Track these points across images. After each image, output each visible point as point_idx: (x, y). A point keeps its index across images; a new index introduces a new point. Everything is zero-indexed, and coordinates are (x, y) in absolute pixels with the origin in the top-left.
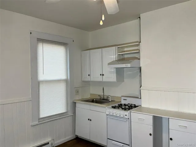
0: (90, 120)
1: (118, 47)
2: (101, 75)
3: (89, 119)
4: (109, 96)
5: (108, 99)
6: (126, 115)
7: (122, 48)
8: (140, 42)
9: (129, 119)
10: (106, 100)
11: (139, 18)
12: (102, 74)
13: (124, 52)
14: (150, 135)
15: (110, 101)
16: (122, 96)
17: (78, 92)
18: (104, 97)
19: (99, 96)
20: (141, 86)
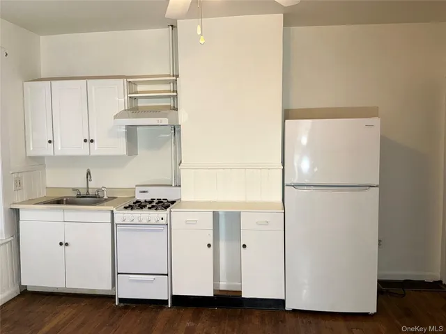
0: (67, 244)
1: (128, 80)
2: (85, 141)
3: (61, 244)
4: (103, 189)
5: (101, 195)
6: (162, 219)
7: (135, 83)
8: (177, 76)
9: (169, 225)
10: (96, 197)
11: (171, 27)
12: (88, 139)
13: (137, 93)
14: (209, 245)
15: (106, 200)
16: (137, 186)
17: (19, 183)
18: (88, 191)
19: (74, 190)
20: (181, 162)
